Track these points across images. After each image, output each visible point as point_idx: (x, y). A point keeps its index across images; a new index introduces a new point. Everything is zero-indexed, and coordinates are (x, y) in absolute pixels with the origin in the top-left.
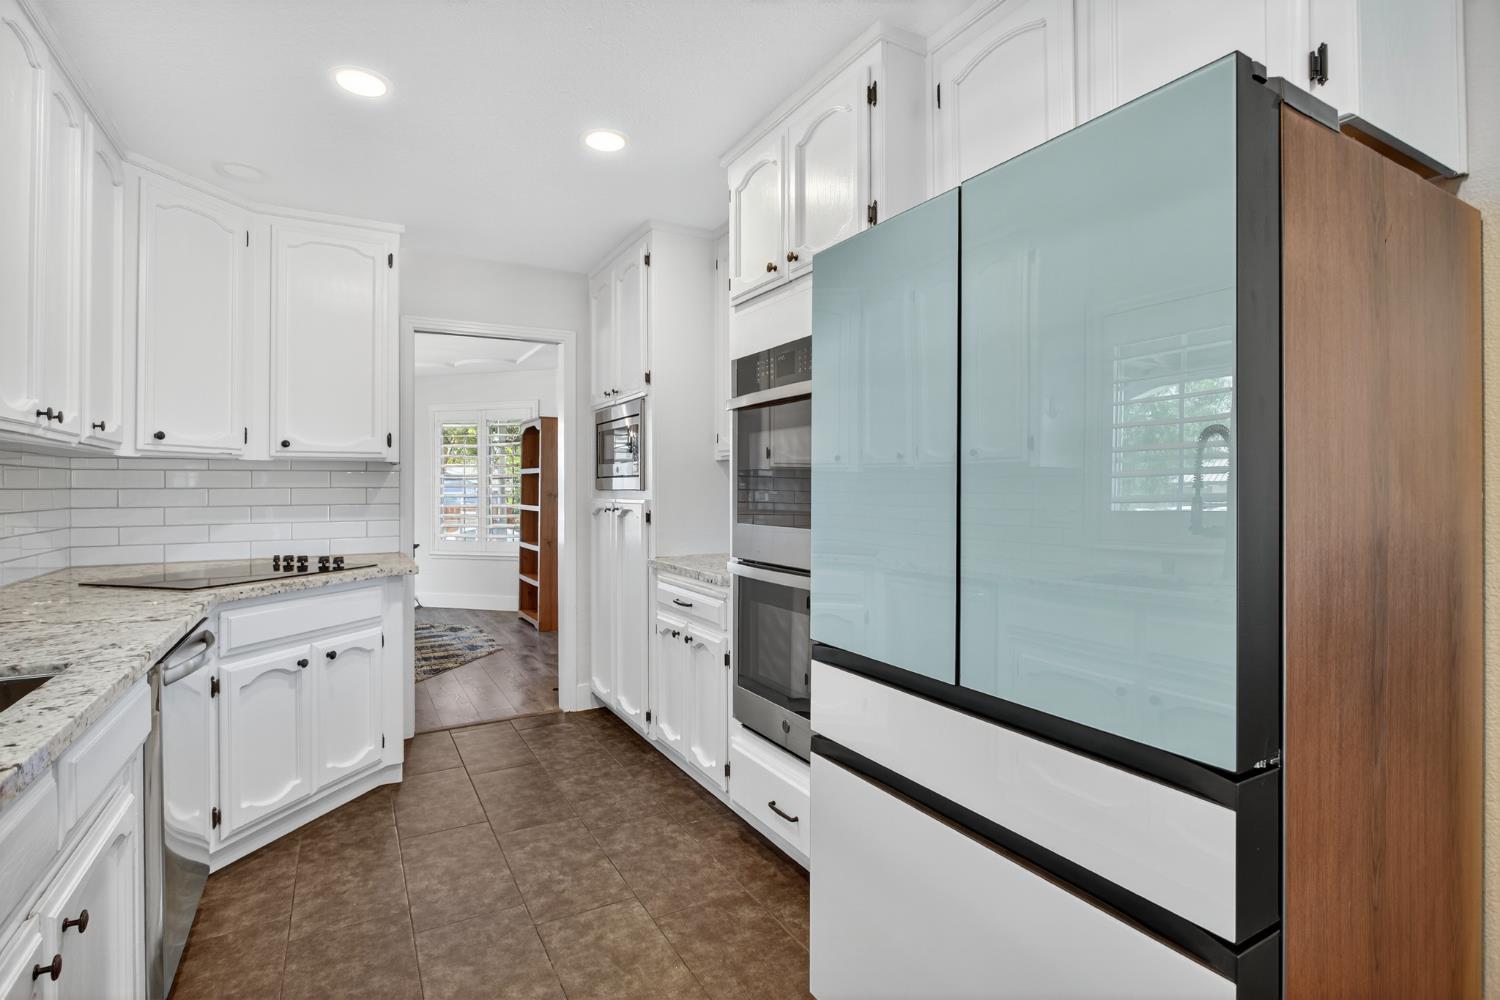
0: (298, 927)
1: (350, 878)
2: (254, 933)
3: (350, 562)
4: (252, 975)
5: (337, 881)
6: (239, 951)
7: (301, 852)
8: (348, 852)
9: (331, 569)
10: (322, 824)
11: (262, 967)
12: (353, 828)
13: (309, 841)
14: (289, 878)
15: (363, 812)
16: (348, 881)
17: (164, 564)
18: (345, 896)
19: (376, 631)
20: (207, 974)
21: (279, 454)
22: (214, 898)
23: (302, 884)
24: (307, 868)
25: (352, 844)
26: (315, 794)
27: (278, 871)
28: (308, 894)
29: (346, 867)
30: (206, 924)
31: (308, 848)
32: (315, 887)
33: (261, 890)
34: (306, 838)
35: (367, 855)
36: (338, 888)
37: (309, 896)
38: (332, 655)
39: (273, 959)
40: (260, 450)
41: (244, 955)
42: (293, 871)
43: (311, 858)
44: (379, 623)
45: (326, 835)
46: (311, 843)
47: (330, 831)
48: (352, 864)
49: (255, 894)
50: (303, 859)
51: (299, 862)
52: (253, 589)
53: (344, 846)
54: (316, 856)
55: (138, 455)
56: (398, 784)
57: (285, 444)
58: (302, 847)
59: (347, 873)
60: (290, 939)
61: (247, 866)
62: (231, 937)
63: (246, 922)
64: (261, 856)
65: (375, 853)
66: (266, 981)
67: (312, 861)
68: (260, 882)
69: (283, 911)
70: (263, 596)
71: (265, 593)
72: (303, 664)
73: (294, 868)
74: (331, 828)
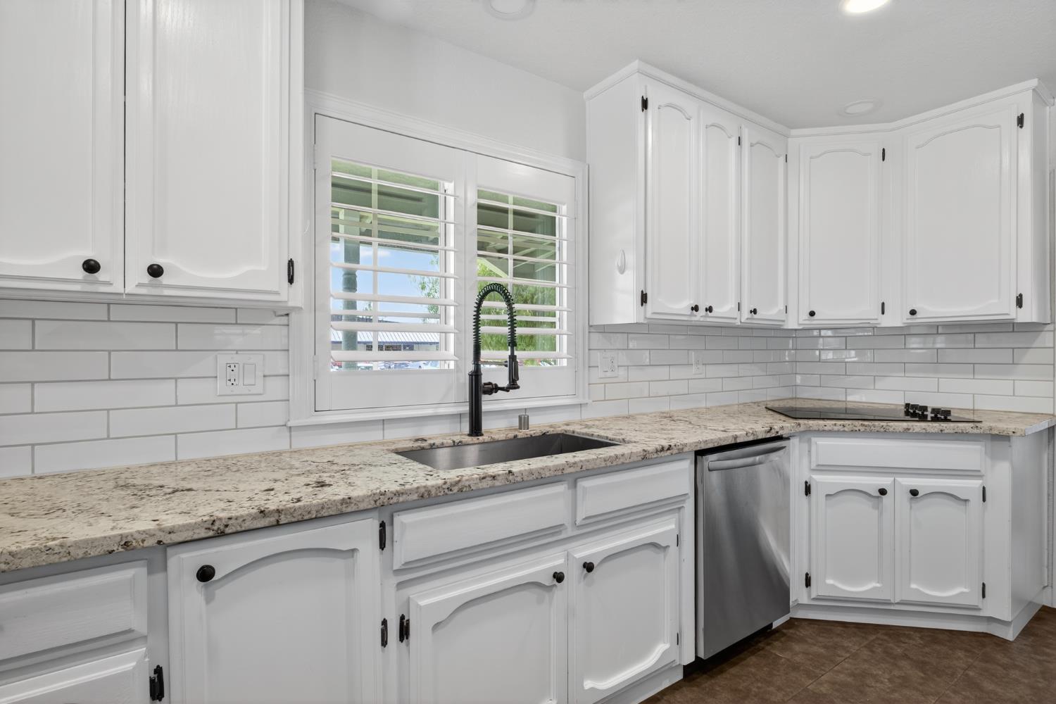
0: (821, 684)
1: (886, 680)
2: (795, 667)
3: (956, 415)
4: (771, 689)
5: (874, 676)
6: (778, 671)
7: (873, 641)
8: (903, 663)
9: (929, 419)
10: (907, 632)
11: (779, 689)
12: (927, 650)
13: (886, 637)
14: (848, 652)
15: (948, 644)
16: (882, 682)
17: (845, 401)
18: (868, 689)
19: (976, 484)
20: (753, 670)
21: (909, 321)
22: (798, 633)
23: (850, 661)
24: (865, 653)
25: (912, 659)
26: (898, 603)
27: (846, 643)
28: (847, 670)
29: (891, 672)
30: (780, 644)
31: (880, 642)
32: (856, 669)
33: (825, 647)
34: (886, 634)
35: (915, 674)
36: (869, 681)
37: (846, 672)
38: (914, 493)
39: (789, 690)
40: (895, 318)
41: (779, 675)
42: (854, 649)
43: (874, 649)
44: (981, 477)
45: (901, 641)
46: (885, 640)
47: (907, 641)
48: (896, 673)
49: (819, 647)
50: (869, 647)
51: (865, 647)
52: (835, 425)
53: (905, 657)
54: (880, 650)
55: (801, 327)
56: (1005, 641)
57: (913, 312)
58: (877, 638)
59: (887, 676)
60: (809, 687)
61: (833, 628)
62: (783, 660)
63: (798, 659)
64: (846, 627)
65: (922, 678)
66: (773, 699)
67: (873, 652)
68: (829, 642)
69: (823, 668)
70: (844, 431)
71: (846, 429)
72: (883, 492)
73: (857, 648)
74: (910, 639)
